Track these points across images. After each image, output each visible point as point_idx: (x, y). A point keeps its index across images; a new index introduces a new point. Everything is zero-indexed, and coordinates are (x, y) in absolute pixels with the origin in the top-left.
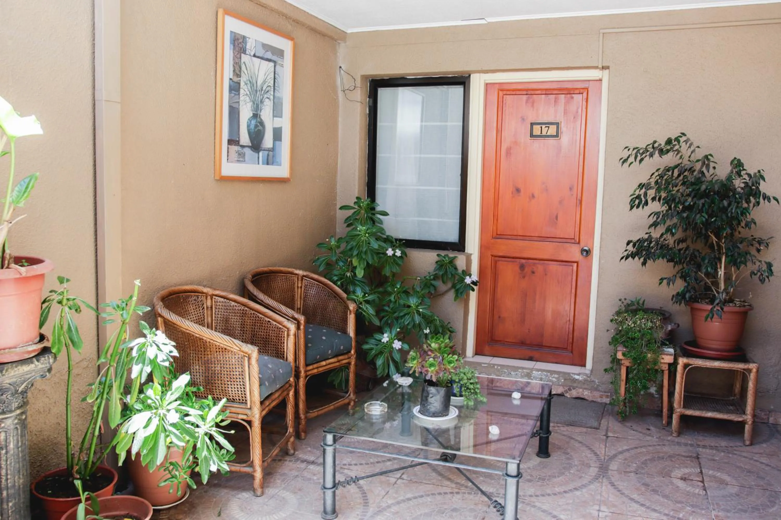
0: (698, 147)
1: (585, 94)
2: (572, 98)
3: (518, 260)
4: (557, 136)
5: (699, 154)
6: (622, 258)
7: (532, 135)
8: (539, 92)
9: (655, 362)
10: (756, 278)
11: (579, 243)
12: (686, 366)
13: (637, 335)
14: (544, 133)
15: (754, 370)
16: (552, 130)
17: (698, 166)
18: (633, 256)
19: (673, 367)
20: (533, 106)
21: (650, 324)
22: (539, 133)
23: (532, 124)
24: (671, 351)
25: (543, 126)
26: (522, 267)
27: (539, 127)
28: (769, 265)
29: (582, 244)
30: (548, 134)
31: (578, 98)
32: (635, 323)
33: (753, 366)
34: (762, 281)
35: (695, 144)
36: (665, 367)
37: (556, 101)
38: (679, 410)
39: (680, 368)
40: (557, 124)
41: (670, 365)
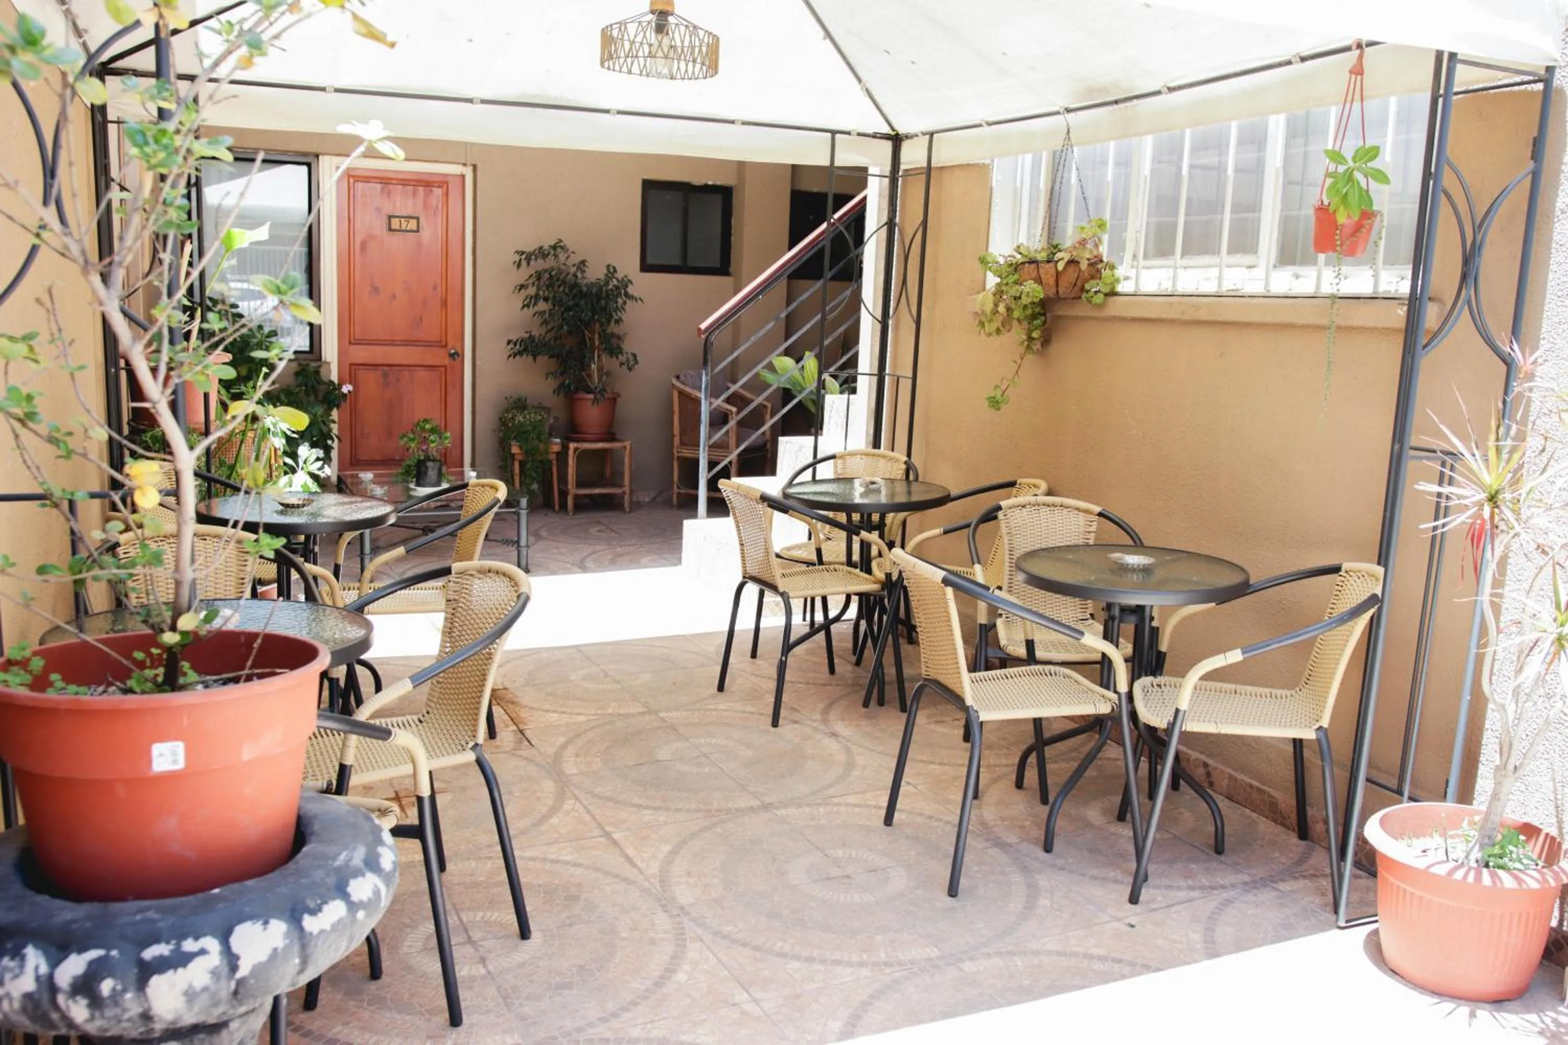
0: (573, 253)
1: (445, 188)
2: (431, 191)
3: (380, 368)
4: (418, 231)
5: (575, 259)
6: (510, 356)
7: (390, 229)
8: (394, 182)
9: (547, 452)
10: (625, 367)
11: (446, 346)
12: (576, 449)
13: (529, 428)
14: (403, 227)
15: (628, 447)
16: (412, 225)
17: (573, 270)
18: (520, 353)
19: (562, 455)
20: (389, 196)
21: (539, 418)
22: (397, 227)
23: (390, 217)
24: (558, 440)
25: (403, 220)
26: (385, 375)
27: (397, 220)
28: (634, 356)
29: (450, 346)
30: (408, 228)
31: (438, 192)
32: (525, 418)
33: (627, 444)
34: (630, 369)
35: (570, 251)
36: (553, 457)
37: (414, 194)
38: (572, 489)
39: (571, 452)
40: (418, 219)
41: (558, 453)
